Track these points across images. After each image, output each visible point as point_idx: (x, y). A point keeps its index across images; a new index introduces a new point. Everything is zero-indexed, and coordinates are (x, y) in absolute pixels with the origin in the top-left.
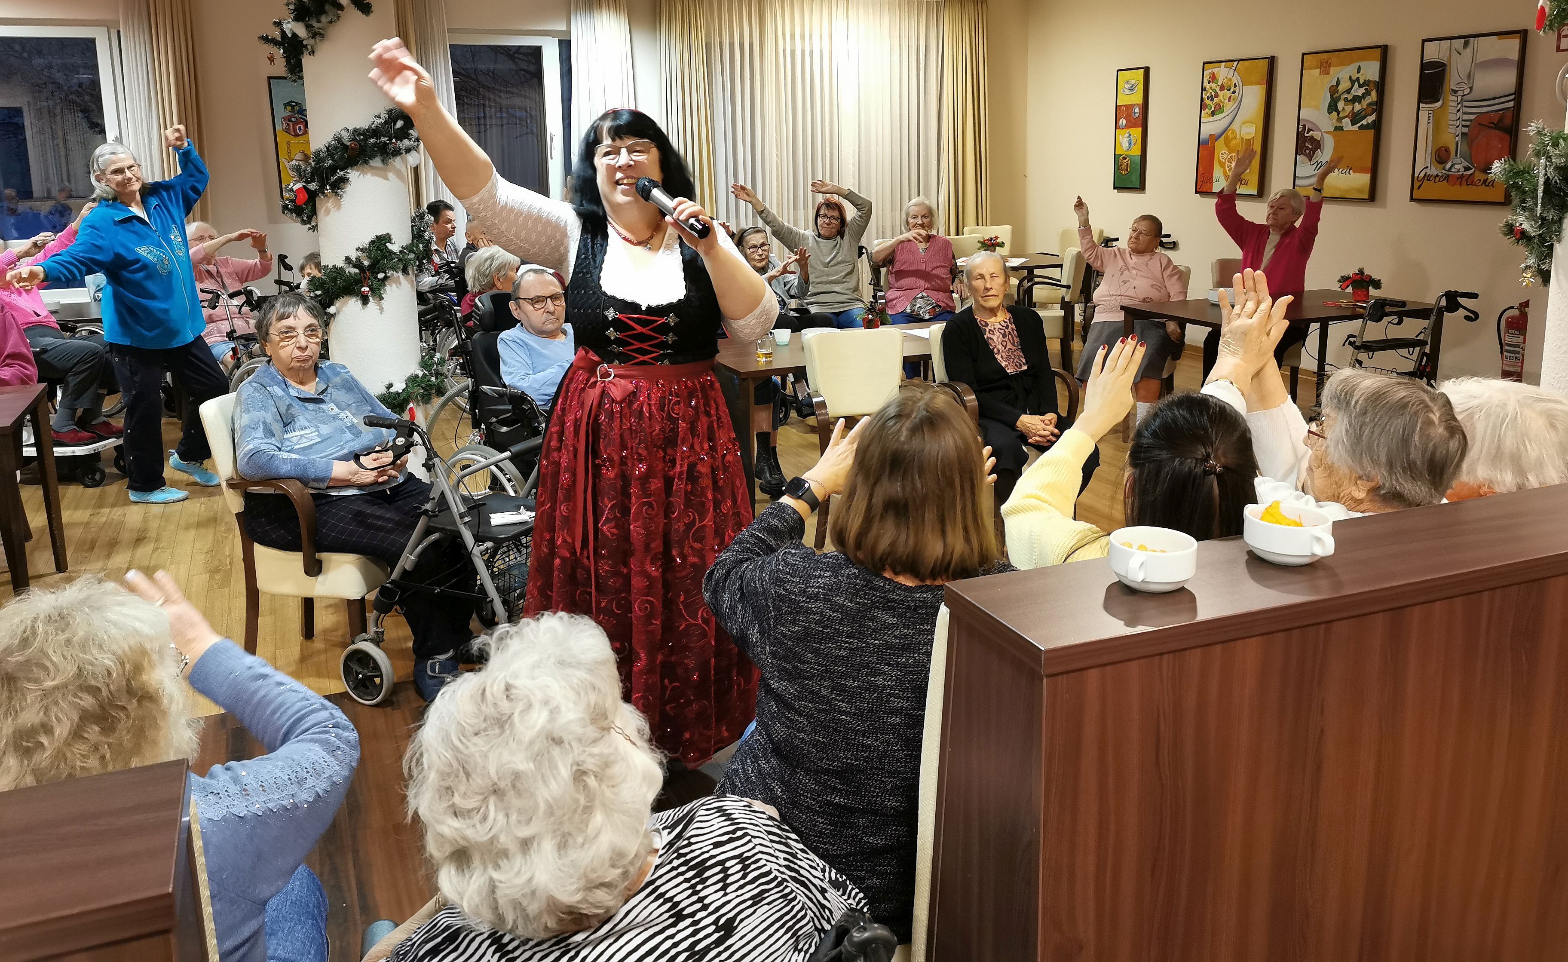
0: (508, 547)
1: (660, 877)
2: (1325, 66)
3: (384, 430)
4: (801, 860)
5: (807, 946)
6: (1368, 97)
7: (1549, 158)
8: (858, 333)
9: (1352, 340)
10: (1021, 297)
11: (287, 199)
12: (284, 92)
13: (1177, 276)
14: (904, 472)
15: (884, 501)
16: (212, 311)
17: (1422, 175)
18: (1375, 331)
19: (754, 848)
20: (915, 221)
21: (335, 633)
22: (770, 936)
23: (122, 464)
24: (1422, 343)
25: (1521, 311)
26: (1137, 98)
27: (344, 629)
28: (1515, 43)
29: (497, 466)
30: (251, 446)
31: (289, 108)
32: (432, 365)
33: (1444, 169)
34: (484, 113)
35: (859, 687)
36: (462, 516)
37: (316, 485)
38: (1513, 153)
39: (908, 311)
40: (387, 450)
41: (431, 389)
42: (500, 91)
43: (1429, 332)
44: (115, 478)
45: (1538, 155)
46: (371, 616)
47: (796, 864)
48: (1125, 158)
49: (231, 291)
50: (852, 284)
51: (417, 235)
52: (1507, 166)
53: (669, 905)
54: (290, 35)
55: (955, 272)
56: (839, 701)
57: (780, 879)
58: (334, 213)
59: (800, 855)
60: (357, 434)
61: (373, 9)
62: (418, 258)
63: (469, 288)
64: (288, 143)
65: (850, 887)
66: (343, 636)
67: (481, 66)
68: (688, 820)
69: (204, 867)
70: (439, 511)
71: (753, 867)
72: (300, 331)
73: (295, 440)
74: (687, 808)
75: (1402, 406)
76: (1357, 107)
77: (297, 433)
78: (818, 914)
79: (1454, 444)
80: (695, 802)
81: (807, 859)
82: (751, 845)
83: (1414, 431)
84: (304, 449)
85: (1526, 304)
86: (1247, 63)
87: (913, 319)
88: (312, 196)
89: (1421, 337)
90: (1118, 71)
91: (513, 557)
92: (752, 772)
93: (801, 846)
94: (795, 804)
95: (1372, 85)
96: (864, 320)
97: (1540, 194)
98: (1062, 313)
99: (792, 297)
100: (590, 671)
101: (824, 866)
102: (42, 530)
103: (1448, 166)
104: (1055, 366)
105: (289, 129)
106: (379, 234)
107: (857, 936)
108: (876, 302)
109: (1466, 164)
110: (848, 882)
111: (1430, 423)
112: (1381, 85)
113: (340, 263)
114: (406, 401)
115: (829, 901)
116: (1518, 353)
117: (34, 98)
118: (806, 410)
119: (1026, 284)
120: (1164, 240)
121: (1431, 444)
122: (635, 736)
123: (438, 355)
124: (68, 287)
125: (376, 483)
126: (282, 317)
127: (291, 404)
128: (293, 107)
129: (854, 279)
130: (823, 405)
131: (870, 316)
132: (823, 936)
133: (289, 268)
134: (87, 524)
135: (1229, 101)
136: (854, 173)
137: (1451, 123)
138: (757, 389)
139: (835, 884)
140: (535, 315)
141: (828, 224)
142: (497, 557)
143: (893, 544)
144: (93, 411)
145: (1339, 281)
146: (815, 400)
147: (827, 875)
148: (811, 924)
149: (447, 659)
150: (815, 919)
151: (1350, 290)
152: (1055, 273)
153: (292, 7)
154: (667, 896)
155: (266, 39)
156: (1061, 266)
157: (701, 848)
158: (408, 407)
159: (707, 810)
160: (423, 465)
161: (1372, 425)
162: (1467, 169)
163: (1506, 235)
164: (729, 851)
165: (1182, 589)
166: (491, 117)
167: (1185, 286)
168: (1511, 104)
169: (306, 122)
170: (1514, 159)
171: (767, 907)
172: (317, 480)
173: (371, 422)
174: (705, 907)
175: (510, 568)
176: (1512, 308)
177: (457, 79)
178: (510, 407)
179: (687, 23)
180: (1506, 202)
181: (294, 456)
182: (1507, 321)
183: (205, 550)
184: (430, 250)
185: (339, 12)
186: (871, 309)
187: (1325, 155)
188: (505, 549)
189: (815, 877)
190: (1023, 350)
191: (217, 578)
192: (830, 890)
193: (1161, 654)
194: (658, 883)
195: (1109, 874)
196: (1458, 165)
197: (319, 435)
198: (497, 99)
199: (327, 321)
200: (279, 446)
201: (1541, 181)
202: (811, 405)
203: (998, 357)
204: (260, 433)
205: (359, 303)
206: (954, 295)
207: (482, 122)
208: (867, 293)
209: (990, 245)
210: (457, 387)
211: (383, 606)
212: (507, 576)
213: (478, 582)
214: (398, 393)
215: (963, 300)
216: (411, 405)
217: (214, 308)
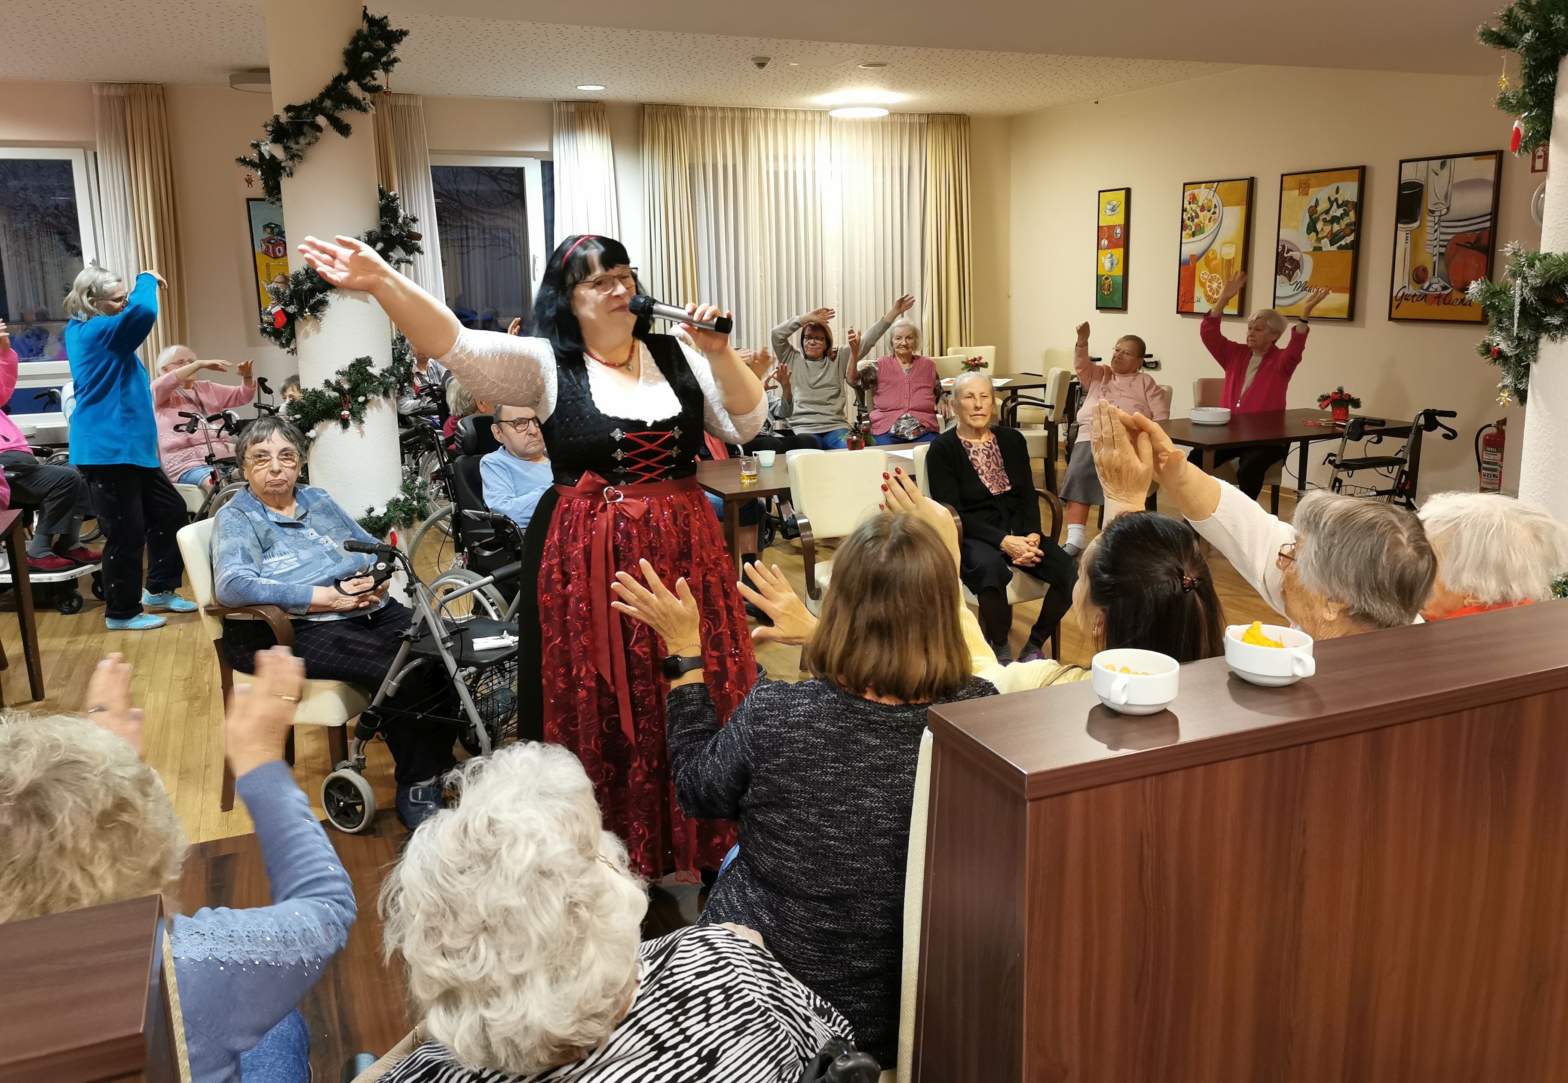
0: (491, 671)
1: (642, 1009)
2: (1304, 189)
3: (365, 555)
4: (785, 989)
5: (790, 1076)
6: (1346, 218)
7: (1525, 279)
8: (842, 455)
9: (1332, 458)
10: (1005, 416)
11: (266, 322)
12: (262, 214)
13: (1159, 397)
14: (887, 592)
15: (867, 624)
16: (190, 435)
17: (1400, 294)
18: (1355, 450)
19: (736, 977)
20: (899, 342)
21: (315, 760)
22: (753, 1066)
23: (100, 590)
24: (1401, 462)
25: (1498, 429)
26: (1119, 219)
27: (326, 756)
28: (1490, 164)
29: (480, 590)
30: (229, 572)
31: (268, 230)
32: (414, 489)
33: (1422, 289)
34: (467, 234)
35: (847, 811)
36: (444, 641)
37: (295, 611)
38: (1489, 274)
39: (893, 431)
40: (368, 576)
41: (413, 513)
42: (483, 212)
43: (1407, 450)
44: (91, 606)
45: (1514, 275)
46: (352, 743)
47: (779, 992)
48: (1107, 279)
49: (210, 415)
50: (837, 407)
51: (398, 358)
52: (1484, 286)
53: (650, 1037)
54: (268, 157)
55: (938, 393)
56: (827, 827)
57: (763, 1009)
58: (313, 336)
59: (784, 983)
60: (338, 559)
61: (352, 130)
62: (399, 381)
63: (451, 413)
64: (268, 265)
65: (835, 1014)
66: (324, 763)
67: (463, 187)
68: (670, 950)
69: (178, 1004)
70: (421, 637)
71: (736, 996)
72: (274, 455)
73: (274, 565)
74: (670, 938)
75: (1371, 526)
76: (1336, 227)
77: (276, 559)
78: (802, 1042)
79: (1423, 565)
80: (678, 931)
81: (791, 987)
82: (734, 975)
83: (1381, 552)
84: (283, 574)
85: (1504, 422)
86: (1227, 184)
87: (898, 440)
88: (291, 319)
89: (1400, 456)
90: (1100, 192)
91: (496, 682)
92: (738, 901)
93: (785, 974)
94: (785, 933)
95: (1350, 206)
96: (848, 441)
97: (1516, 314)
98: (1046, 433)
99: (776, 418)
100: (570, 800)
101: (809, 993)
102: (18, 660)
103: (1426, 285)
104: (1039, 485)
105: (268, 251)
106: (359, 357)
107: (841, 1065)
108: (861, 423)
109: (1443, 283)
110: (833, 1009)
111: (1398, 543)
112: (1359, 206)
113: (320, 387)
114: (387, 526)
115: (813, 1029)
116: (1496, 470)
117: (10, 220)
118: (791, 532)
119: (1010, 404)
120: (1147, 360)
121: (1400, 564)
122: (616, 863)
123: (420, 479)
124: (44, 412)
125: (356, 609)
126: (257, 440)
127: (270, 530)
128: (272, 229)
129: (839, 402)
130: (807, 526)
131: (855, 437)
132: (807, 1064)
133: (269, 391)
134: (64, 651)
135: (1209, 222)
136: (838, 293)
137: (1428, 243)
138: (741, 511)
139: (820, 1012)
140: (518, 437)
141: (813, 345)
142: (481, 682)
143: (875, 667)
144: (68, 538)
145: (1319, 400)
146: (799, 522)
147: (812, 1002)
148: (795, 1053)
149: (430, 786)
150: (799, 1048)
151: (1329, 409)
152: (1038, 393)
153: (270, 128)
154: (649, 1028)
155: (243, 161)
156: (1044, 386)
157: (683, 979)
158: (390, 531)
159: (690, 939)
160: (405, 590)
161: (1340, 545)
162: (1444, 288)
163: (1483, 354)
164: (711, 980)
165: (1165, 712)
166: (473, 238)
167: (1168, 406)
168: (1488, 224)
169: (285, 243)
170: (1491, 280)
171: (750, 1038)
172: (296, 606)
173: (351, 547)
174: (687, 1039)
175: (493, 692)
176: (1490, 426)
177: (439, 200)
178: (493, 531)
179: (670, 145)
180: (1483, 321)
181: (273, 582)
182: (1485, 439)
183: (184, 678)
184: (411, 373)
185: (318, 134)
186: (855, 431)
187: (1304, 275)
188: (488, 674)
189: (798, 1005)
190: (1007, 470)
191: (196, 705)
192: (815, 1018)
193: (1144, 777)
194: (640, 1015)
195: (1093, 997)
196: (1435, 285)
197: (299, 561)
198: (480, 220)
199: (305, 445)
200: (258, 571)
201: (1518, 301)
202: (795, 526)
203: (982, 478)
204: (238, 559)
205: (339, 427)
206: (938, 416)
207: (465, 243)
208: (851, 414)
209: (974, 365)
210: (440, 511)
211: (365, 732)
212: (490, 702)
213: (461, 708)
214: (379, 518)
215: (947, 421)
216: (393, 529)
217: (193, 432)
